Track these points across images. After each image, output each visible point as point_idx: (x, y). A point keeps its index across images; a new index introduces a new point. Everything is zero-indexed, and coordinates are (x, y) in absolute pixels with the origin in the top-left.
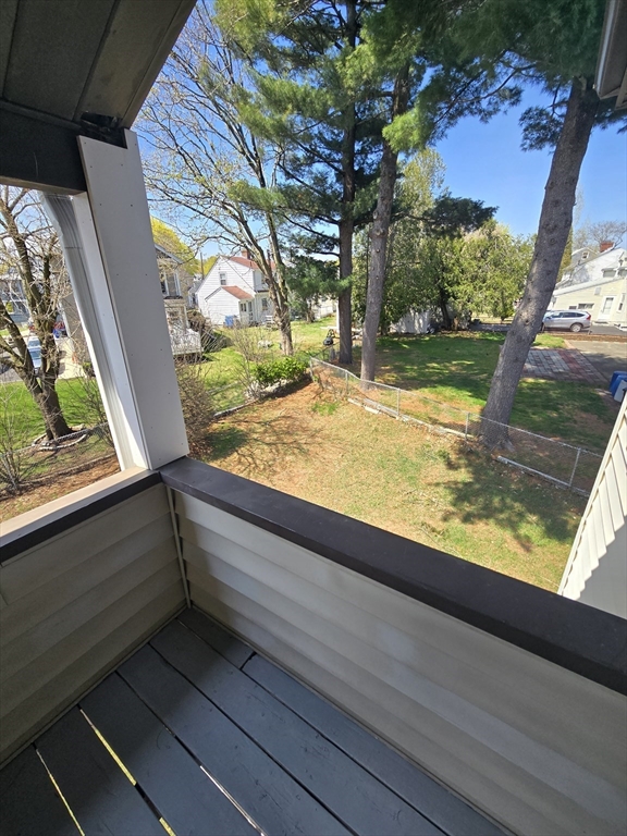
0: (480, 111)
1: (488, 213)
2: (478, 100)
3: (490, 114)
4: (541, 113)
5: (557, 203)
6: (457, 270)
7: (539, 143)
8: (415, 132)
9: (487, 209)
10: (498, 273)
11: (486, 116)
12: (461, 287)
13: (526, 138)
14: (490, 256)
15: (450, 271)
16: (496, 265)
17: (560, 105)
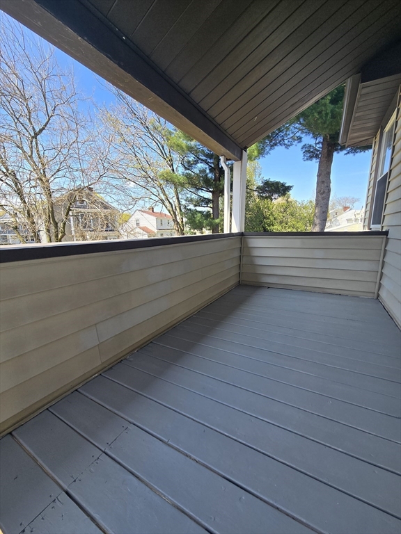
0: (285, 144)
1: (289, 188)
2: (283, 140)
3: (289, 146)
4: (310, 146)
5: (323, 182)
6: (272, 218)
7: (311, 158)
8: (255, 151)
9: (288, 187)
10: (293, 219)
11: (287, 146)
12: (275, 227)
13: (304, 156)
14: (289, 211)
15: (268, 218)
16: (292, 216)
17: (318, 143)
